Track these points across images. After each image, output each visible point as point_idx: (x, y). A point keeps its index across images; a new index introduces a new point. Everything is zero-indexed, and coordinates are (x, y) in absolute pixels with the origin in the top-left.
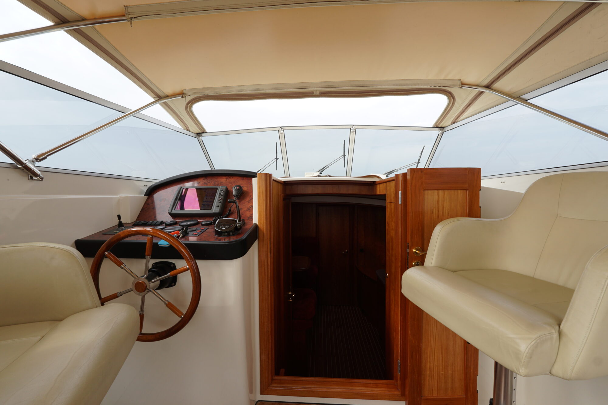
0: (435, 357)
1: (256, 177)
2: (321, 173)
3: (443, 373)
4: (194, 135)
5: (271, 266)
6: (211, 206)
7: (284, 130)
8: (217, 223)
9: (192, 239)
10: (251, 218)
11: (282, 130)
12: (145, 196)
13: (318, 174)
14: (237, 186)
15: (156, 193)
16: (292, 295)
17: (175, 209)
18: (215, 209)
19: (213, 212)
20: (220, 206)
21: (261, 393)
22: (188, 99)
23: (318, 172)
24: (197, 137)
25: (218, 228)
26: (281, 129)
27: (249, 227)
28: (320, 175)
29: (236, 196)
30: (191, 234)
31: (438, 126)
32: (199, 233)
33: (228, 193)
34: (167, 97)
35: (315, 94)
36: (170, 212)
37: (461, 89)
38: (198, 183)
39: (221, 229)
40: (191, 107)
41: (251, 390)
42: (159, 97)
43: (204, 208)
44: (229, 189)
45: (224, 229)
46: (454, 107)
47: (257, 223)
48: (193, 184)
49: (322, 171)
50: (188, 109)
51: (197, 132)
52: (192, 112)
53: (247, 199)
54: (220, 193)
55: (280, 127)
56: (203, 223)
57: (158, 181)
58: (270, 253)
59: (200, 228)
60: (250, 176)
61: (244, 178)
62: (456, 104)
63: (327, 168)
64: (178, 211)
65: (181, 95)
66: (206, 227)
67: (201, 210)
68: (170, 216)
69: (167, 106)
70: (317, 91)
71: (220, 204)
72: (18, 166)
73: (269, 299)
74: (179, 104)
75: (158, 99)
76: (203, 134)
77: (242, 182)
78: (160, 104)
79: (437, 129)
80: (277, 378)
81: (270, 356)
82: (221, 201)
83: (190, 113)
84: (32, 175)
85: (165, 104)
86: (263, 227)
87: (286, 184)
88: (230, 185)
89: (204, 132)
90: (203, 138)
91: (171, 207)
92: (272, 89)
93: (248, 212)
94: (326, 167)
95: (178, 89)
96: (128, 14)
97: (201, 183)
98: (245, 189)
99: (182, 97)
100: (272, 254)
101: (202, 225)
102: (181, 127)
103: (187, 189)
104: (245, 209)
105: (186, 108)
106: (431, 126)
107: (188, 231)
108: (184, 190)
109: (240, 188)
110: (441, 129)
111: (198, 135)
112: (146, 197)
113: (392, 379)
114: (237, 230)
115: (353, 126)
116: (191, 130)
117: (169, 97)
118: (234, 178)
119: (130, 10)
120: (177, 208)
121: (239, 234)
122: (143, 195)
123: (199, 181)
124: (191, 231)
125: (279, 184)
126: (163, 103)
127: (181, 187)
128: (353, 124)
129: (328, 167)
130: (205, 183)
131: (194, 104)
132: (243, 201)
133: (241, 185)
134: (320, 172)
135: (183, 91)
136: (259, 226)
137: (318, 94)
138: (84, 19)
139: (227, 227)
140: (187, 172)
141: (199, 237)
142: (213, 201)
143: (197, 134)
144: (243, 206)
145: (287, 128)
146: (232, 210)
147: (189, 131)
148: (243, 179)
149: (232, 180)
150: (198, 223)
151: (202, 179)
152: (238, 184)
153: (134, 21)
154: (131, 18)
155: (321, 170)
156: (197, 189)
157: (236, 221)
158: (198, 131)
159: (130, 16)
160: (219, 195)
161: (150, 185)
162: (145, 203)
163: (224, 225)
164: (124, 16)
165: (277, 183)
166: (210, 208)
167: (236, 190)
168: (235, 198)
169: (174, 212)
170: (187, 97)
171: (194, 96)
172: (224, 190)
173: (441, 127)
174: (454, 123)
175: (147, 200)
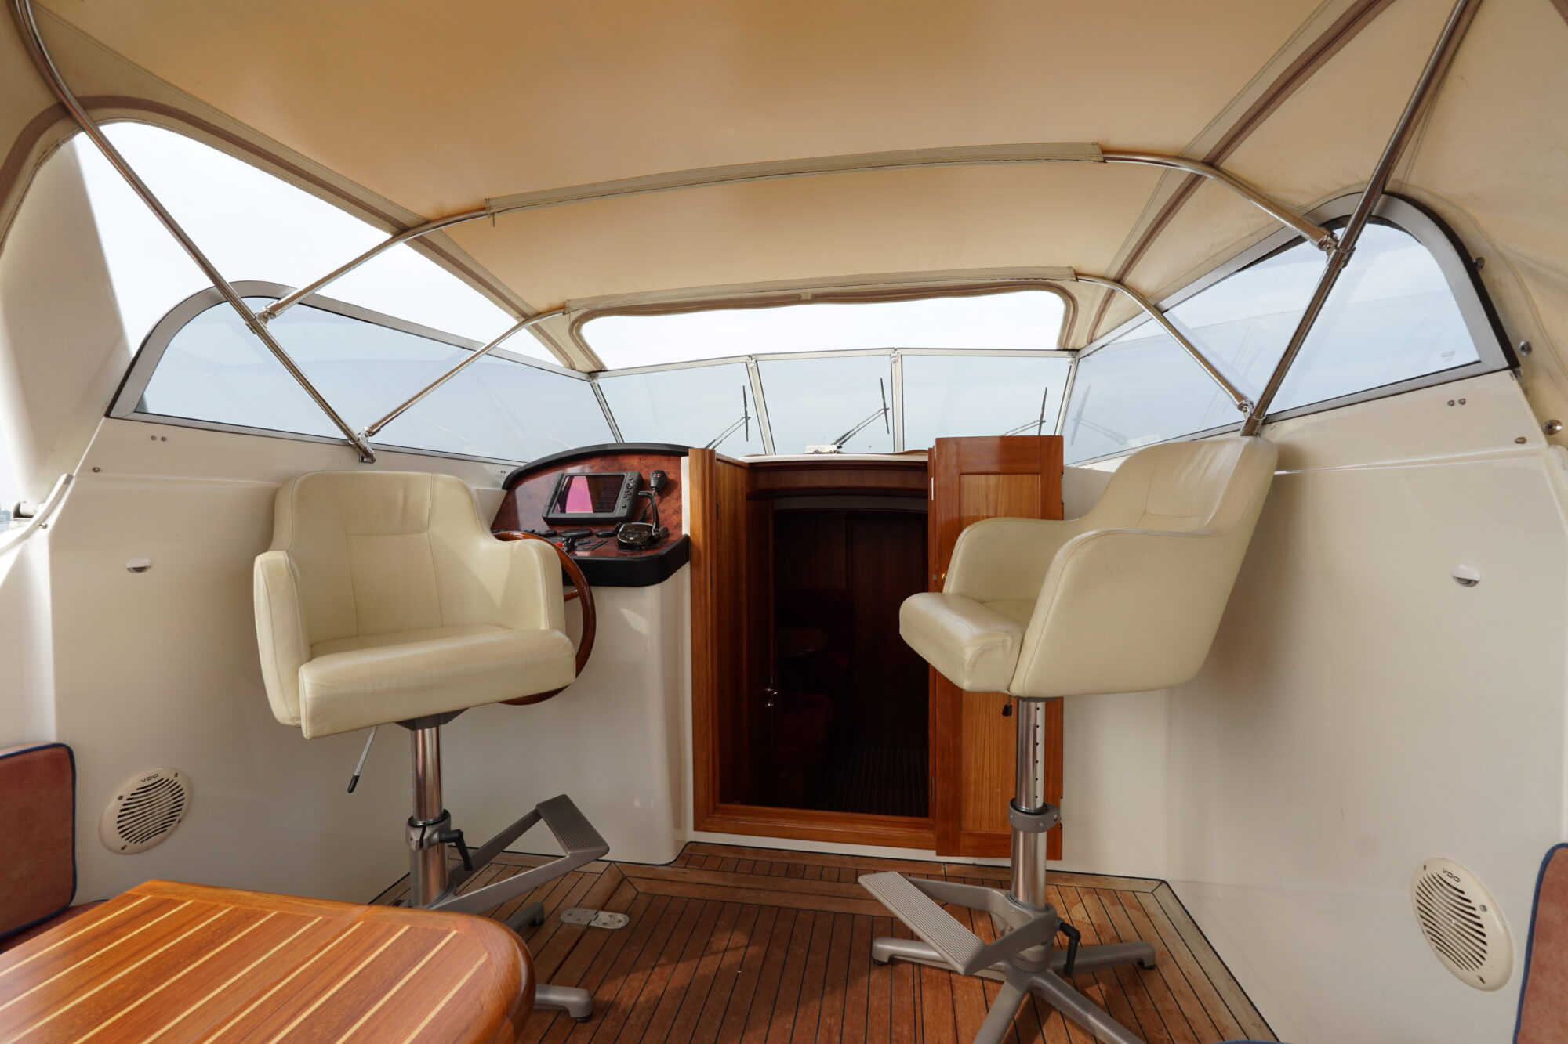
0: (985, 763)
1: (686, 454)
2: (839, 447)
3: (999, 790)
4: (584, 376)
5: (712, 609)
6: (612, 505)
7: (756, 362)
8: (621, 530)
9: (582, 554)
10: (679, 526)
11: (754, 361)
12: (503, 489)
13: (834, 448)
14: (657, 472)
15: (521, 484)
16: (772, 692)
17: (553, 512)
18: (620, 511)
19: (617, 515)
20: (627, 505)
21: (696, 829)
22: (574, 315)
23: (835, 443)
24: (590, 380)
25: (624, 538)
26: (752, 359)
27: (674, 539)
28: (839, 450)
29: (656, 488)
30: (579, 548)
31: (1066, 347)
32: (593, 547)
33: (642, 483)
34: (539, 315)
35: (804, 297)
36: (545, 515)
37: (1076, 283)
38: (591, 468)
39: (628, 539)
40: (578, 329)
41: (677, 822)
42: (526, 317)
43: (601, 510)
44: (644, 477)
45: (632, 539)
46: (1079, 314)
47: (689, 534)
48: (582, 470)
49: (843, 443)
50: (574, 332)
51: (590, 370)
52: (580, 337)
53: (674, 495)
54: (628, 484)
55: (750, 356)
56: (600, 534)
57: (522, 465)
58: (711, 587)
59: (594, 540)
60: (678, 452)
61: (672, 458)
62: (1080, 308)
63: (851, 436)
64: (556, 515)
65: (563, 310)
66: (605, 540)
67: (594, 512)
68: (544, 523)
69: (539, 331)
70: (807, 293)
71: (627, 503)
72: (350, 442)
73: (709, 665)
74: (558, 325)
75: (523, 319)
76: (601, 374)
77: (664, 464)
78: (528, 329)
79: (1066, 353)
80: (722, 805)
81: (710, 764)
82: (630, 496)
83: (578, 340)
84: (364, 456)
85: (536, 326)
86: (699, 540)
87: (754, 468)
88: (646, 470)
89: (602, 370)
90: (601, 381)
91: (547, 508)
92: (723, 293)
93: (674, 517)
94: (850, 434)
95: (556, 301)
96: (490, 208)
97: (596, 468)
98: (671, 476)
99: (564, 314)
100: (715, 588)
101: (598, 536)
102: (561, 365)
103: (572, 477)
104: (671, 512)
105: (571, 331)
106: (1055, 348)
107: (576, 544)
108: (568, 478)
109: (663, 475)
110: (1074, 353)
111: (592, 375)
112: (505, 492)
113: (926, 815)
114: (653, 542)
115: (896, 349)
116: (577, 367)
117: (542, 315)
118: (654, 457)
119: (492, 203)
120: (557, 510)
121: (657, 548)
122: (500, 489)
123: (594, 463)
124: (579, 544)
125: (738, 469)
126: (533, 325)
127: (563, 474)
128: (896, 347)
129: (855, 433)
130: (603, 467)
131: (584, 323)
132: (668, 498)
133: (665, 471)
134: (838, 444)
135: (565, 303)
136: (692, 539)
137: (809, 297)
138: (428, 222)
139: (636, 536)
140: (571, 448)
141: (593, 552)
142: (617, 498)
143: (589, 373)
144: (665, 508)
145: (763, 357)
146: (648, 513)
147: (575, 370)
148: (669, 460)
149: (651, 460)
150: (590, 535)
151: (598, 459)
152: (659, 468)
153: (497, 216)
154: (493, 214)
155: (840, 439)
156: (588, 477)
157: (651, 527)
158: (591, 368)
159: (492, 211)
160: (627, 488)
161: (509, 471)
162: (503, 502)
163: (633, 534)
164: (483, 209)
165: (732, 467)
166: (612, 509)
167: (656, 478)
168: (653, 492)
169: (551, 516)
170: (572, 313)
171: (585, 311)
172: (635, 479)
173: (1073, 350)
174: (1091, 342)
175: (506, 497)
